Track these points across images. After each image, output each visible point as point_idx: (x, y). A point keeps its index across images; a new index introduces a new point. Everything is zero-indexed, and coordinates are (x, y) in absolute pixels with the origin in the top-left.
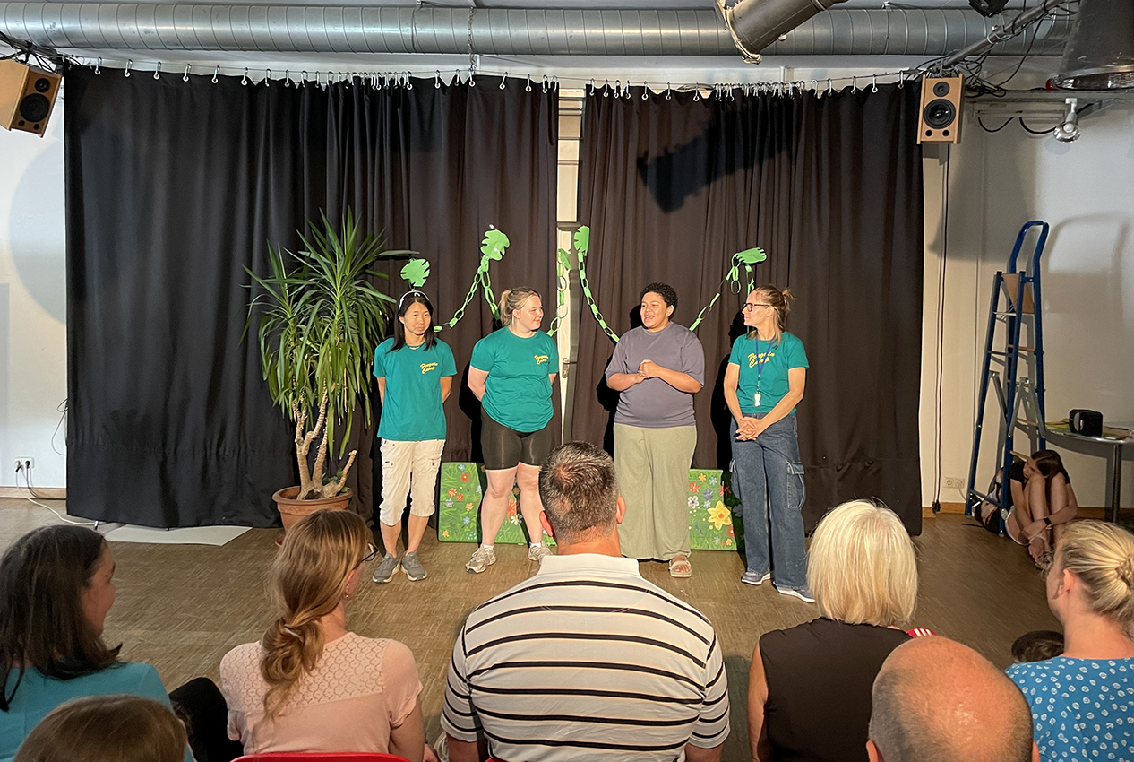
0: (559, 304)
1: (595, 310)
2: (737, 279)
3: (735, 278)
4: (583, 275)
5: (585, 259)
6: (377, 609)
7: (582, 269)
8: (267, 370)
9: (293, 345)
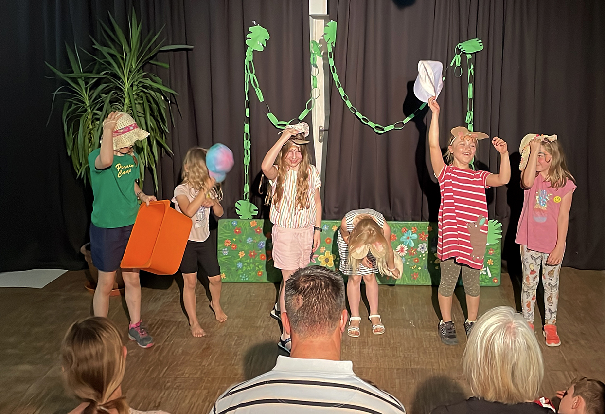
0: (312, 87)
1: (342, 93)
2: (459, 66)
3: (458, 64)
4: (331, 62)
5: (334, 49)
6: (167, 343)
7: (331, 57)
8: (71, 146)
9: (91, 127)
